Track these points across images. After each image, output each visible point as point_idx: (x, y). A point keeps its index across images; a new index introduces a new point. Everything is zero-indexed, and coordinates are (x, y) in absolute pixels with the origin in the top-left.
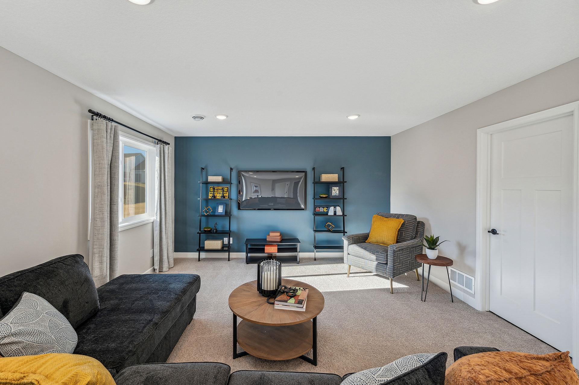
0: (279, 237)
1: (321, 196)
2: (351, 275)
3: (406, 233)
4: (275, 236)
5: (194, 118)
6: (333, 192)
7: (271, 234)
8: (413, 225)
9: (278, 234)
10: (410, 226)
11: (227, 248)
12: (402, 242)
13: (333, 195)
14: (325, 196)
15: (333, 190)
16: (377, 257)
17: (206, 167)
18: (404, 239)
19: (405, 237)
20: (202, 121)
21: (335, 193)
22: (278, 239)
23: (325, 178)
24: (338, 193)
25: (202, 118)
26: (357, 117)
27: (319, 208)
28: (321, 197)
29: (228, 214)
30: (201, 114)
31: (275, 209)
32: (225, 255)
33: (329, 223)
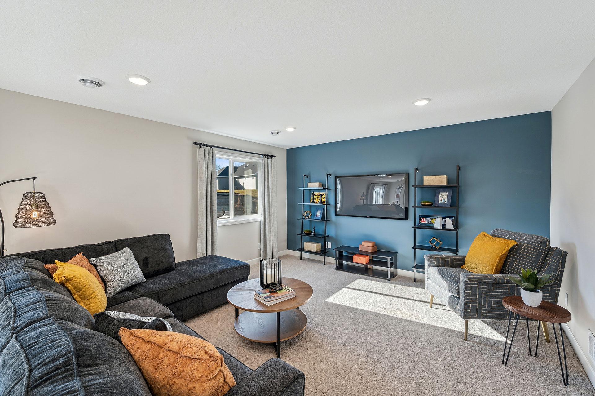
0: (371, 248)
1: (423, 203)
2: (433, 306)
3: (520, 263)
4: (367, 247)
5: (272, 133)
6: (440, 198)
7: (363, 244)
8: (534, 252)
9: (371, 245)
10: (529, 253)
11: (323, 252)
12: (509, 274)
13: (439, 202)
14: (427, 204)
15: (440, 196)
16: (449, 286)
17: (309, 174)
18: (514, 270)
19: (516, 268)
20: (278, 136)
21: (442, 200)
22: (370, 250)
23: (428, 180)
24: (446, 199)
25: (278, 133)
26: (427, 102)
27: (426, 218)
28: (423, 205)
29: (325, 220)
30: (276, 130)
31: (371, 217)
32: (321, 258)
33: (433, 238)
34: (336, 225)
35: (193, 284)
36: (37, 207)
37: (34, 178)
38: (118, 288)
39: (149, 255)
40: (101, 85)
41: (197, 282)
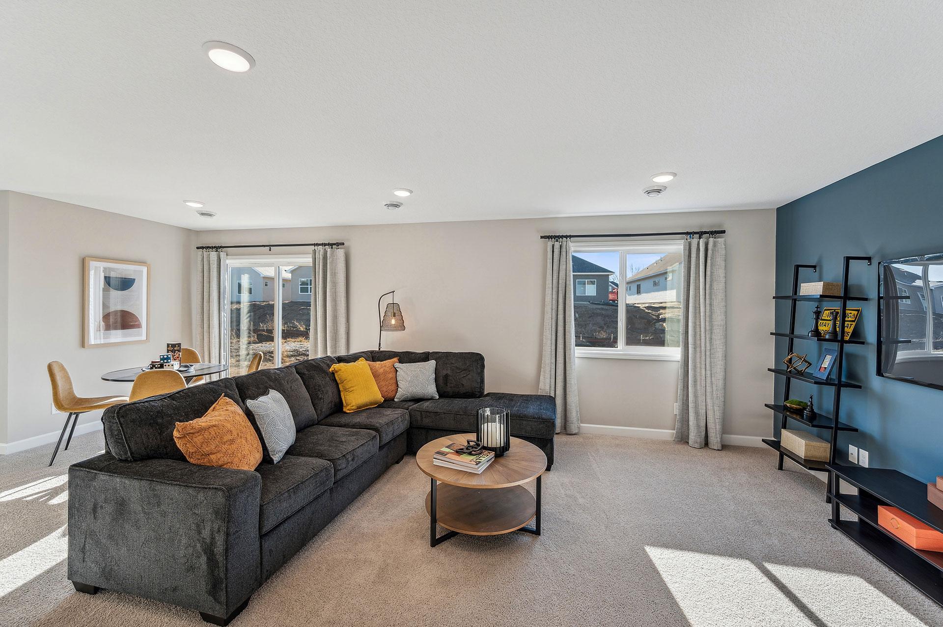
5: (646, 192)
34: (884, 404)
35: (459, 416)
36: (394, 315)
37: (393, 292)
38: (403, 396)
39: (449, 372)
40: (400, 206)
41: (464, 416)
